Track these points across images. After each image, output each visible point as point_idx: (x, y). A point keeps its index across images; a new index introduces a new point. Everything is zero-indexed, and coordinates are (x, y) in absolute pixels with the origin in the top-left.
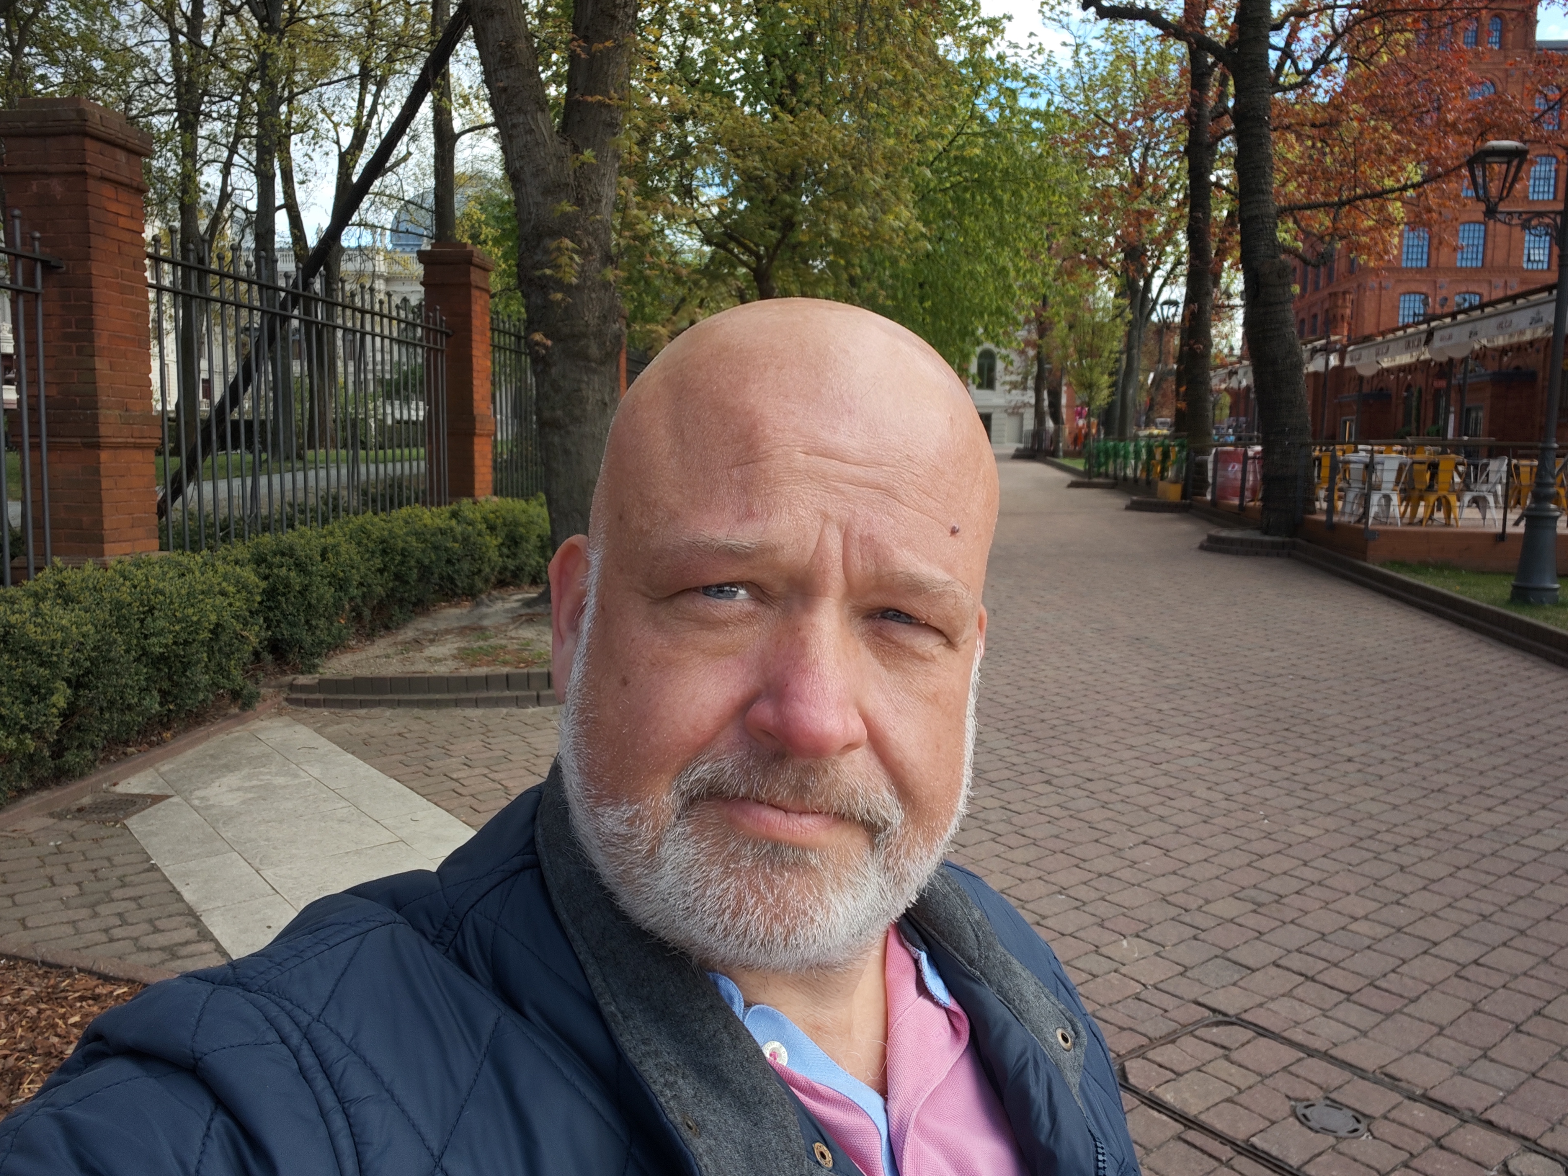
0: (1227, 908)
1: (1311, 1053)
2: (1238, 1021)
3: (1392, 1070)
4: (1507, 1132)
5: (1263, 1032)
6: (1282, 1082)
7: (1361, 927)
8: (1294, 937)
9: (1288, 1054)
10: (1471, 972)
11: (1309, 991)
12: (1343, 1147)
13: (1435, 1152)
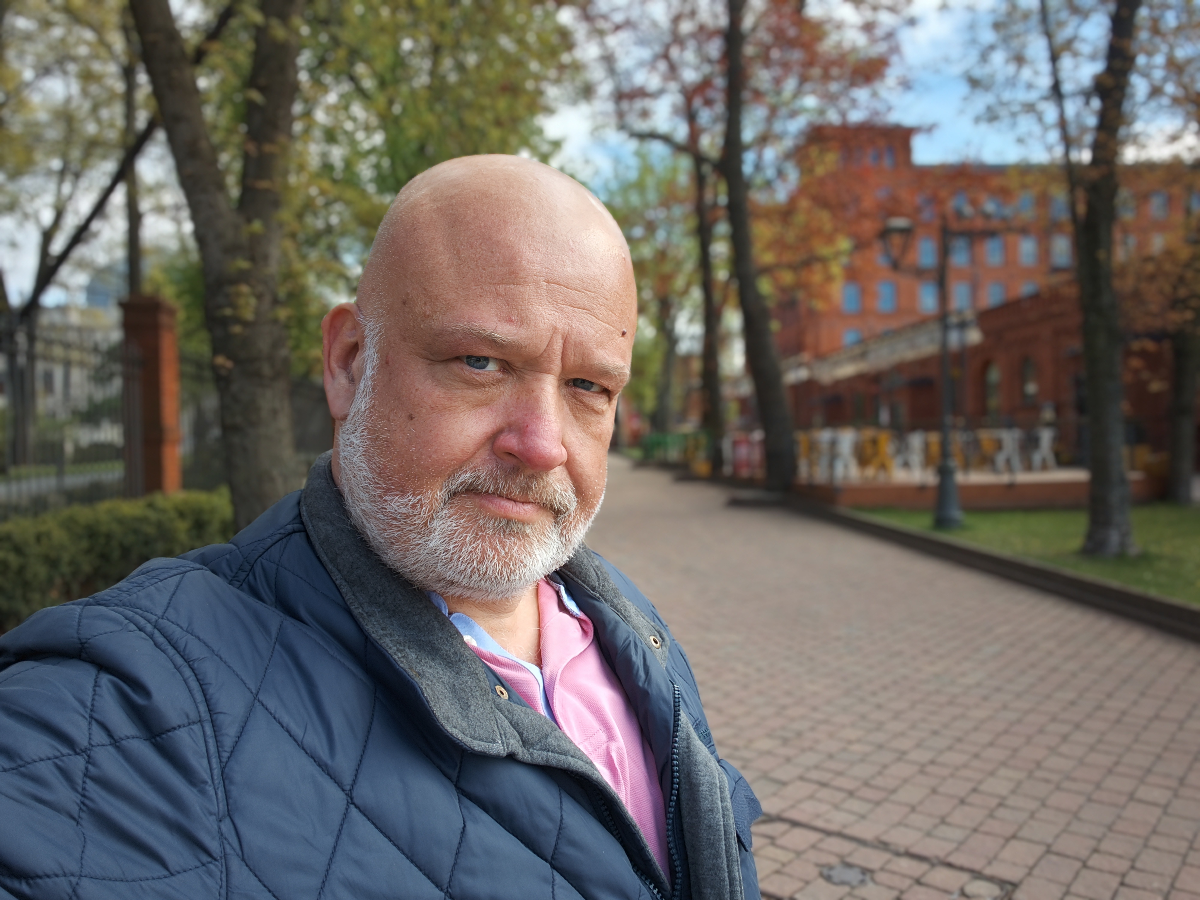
0: (765, 744)
1: (828, 833)
2: (779, 819)
3: (885, 838)
4: (961, 869)
5: (795, 824)
6: (812, 856)
7: (856, 747)
8: (811, 759)
9: (813, 837)
10: (930, 769)
11: (824, 793)
12: (857, 892)
13: (917, 888)
